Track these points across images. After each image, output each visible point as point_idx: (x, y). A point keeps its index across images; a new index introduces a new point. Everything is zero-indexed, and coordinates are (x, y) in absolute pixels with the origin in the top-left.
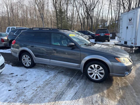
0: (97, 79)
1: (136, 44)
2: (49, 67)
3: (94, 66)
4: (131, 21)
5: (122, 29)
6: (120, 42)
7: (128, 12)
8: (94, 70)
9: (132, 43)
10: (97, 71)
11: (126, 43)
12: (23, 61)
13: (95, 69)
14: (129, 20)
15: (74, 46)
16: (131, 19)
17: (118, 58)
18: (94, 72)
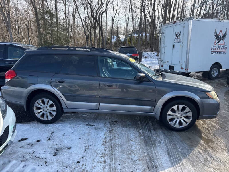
0: (180, 127)
1: (188, 70)
2: (86, 117)
3: (178, 107)
4: (179, 37)
5: (164, 47)
6: (162, 66)
7: (174, 24)
8: (177, 114)
9: (182, 68)
10: (181, 115)
11: (172, 68)
12: (36, 111)
13: (177, 112)
14: (176, 35)
15: (145, 79)
16: (180, 35)
17: (209, 93)
18: (176, 116)
